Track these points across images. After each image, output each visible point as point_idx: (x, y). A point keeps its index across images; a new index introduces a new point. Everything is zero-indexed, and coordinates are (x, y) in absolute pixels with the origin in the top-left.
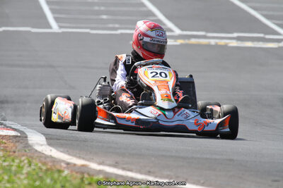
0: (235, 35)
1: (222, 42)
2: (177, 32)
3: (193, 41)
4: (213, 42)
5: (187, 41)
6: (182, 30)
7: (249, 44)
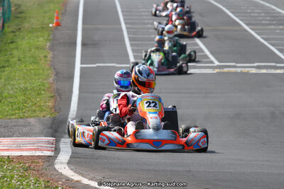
0: (256, 64)
1: (246, 70)
2: (217, 63)
3: (226, 70)
4: (239, 70)
5: (222, 70)
6: (219, 62)
7: (264, 71)
